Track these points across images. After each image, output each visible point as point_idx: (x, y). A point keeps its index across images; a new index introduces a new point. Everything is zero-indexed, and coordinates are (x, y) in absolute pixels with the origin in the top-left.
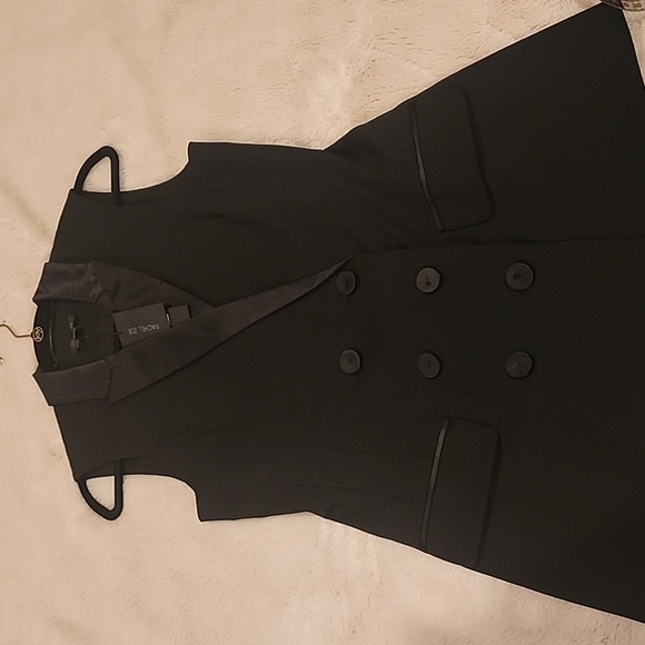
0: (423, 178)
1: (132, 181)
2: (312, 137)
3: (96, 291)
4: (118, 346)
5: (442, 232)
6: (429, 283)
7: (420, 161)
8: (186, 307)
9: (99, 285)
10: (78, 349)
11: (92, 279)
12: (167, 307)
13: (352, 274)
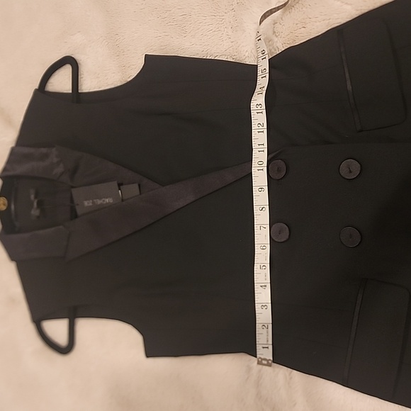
0: (349, 87)
1: (89, 84)
2: (247, 54)
3: (59, 169)
4: (74, 215)
5: (361, 131)
6: (350, 172)
7: (347, 75)
8: (136, 186)
9: (61, 165)
10: (38, 217)
11: (55, 160)
12: (120, 185)
13: (283, 163)
